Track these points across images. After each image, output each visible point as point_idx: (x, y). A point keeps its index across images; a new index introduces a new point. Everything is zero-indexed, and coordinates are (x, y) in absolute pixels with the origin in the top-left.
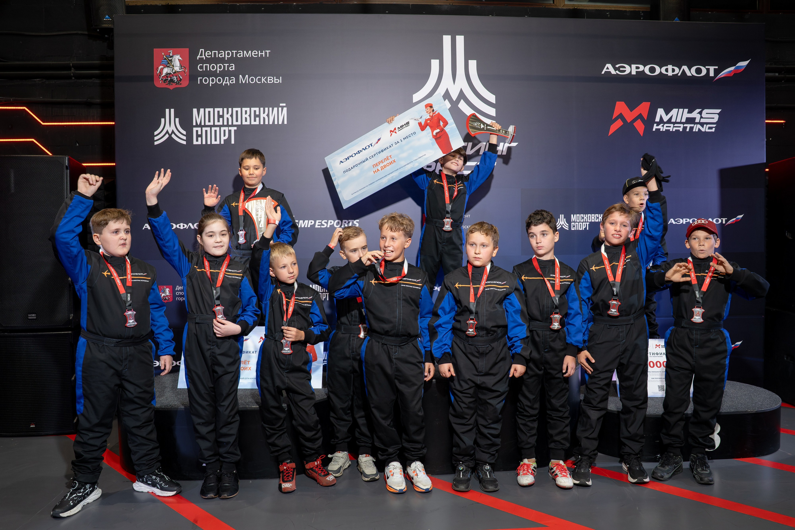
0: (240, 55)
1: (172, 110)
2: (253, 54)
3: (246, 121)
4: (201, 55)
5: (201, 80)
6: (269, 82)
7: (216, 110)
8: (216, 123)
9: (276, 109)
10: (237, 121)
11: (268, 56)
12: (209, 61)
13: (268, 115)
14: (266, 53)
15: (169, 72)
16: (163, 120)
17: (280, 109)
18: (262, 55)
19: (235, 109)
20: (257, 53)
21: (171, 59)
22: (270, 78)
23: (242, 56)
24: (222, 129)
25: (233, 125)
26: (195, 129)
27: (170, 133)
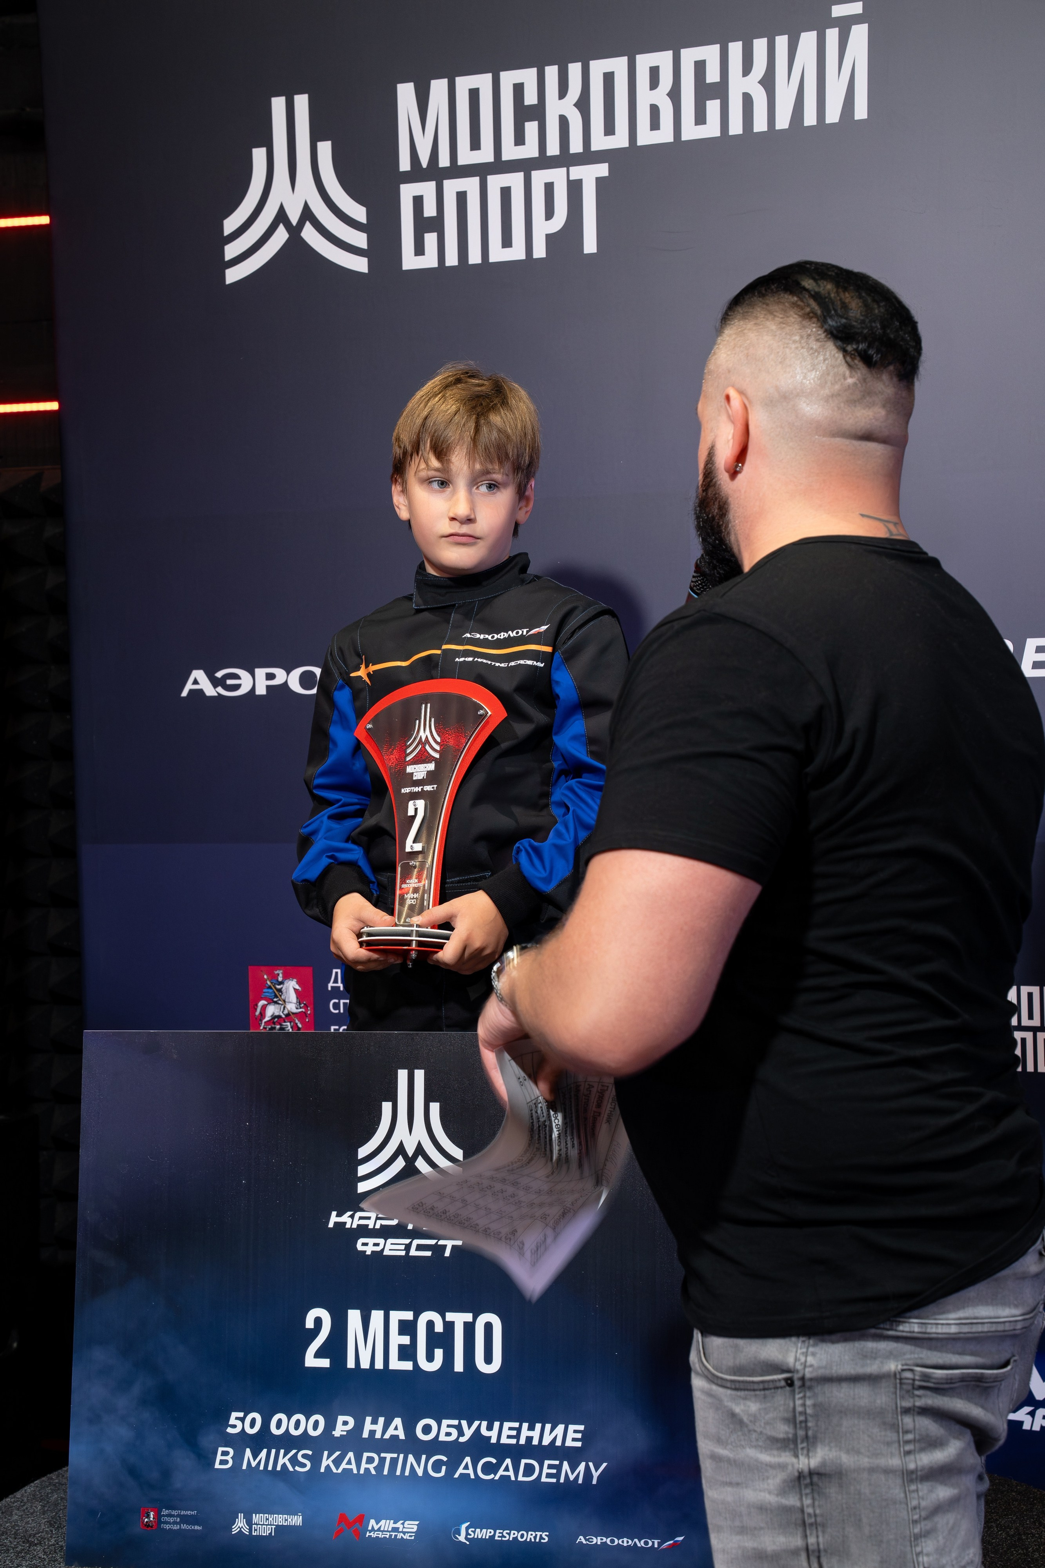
1: (302, 102)
3: (655, 125)
7: (508, 78)
8: (511, 152)
9: (808, 40)
10: (609, 129)
13: (768, 82)
16: (259, 155)
17: (832, 34)
19: (598, 68)
24: (540, 177)
25: (588, 157)
26: (408, 192)
27: (294, 219)
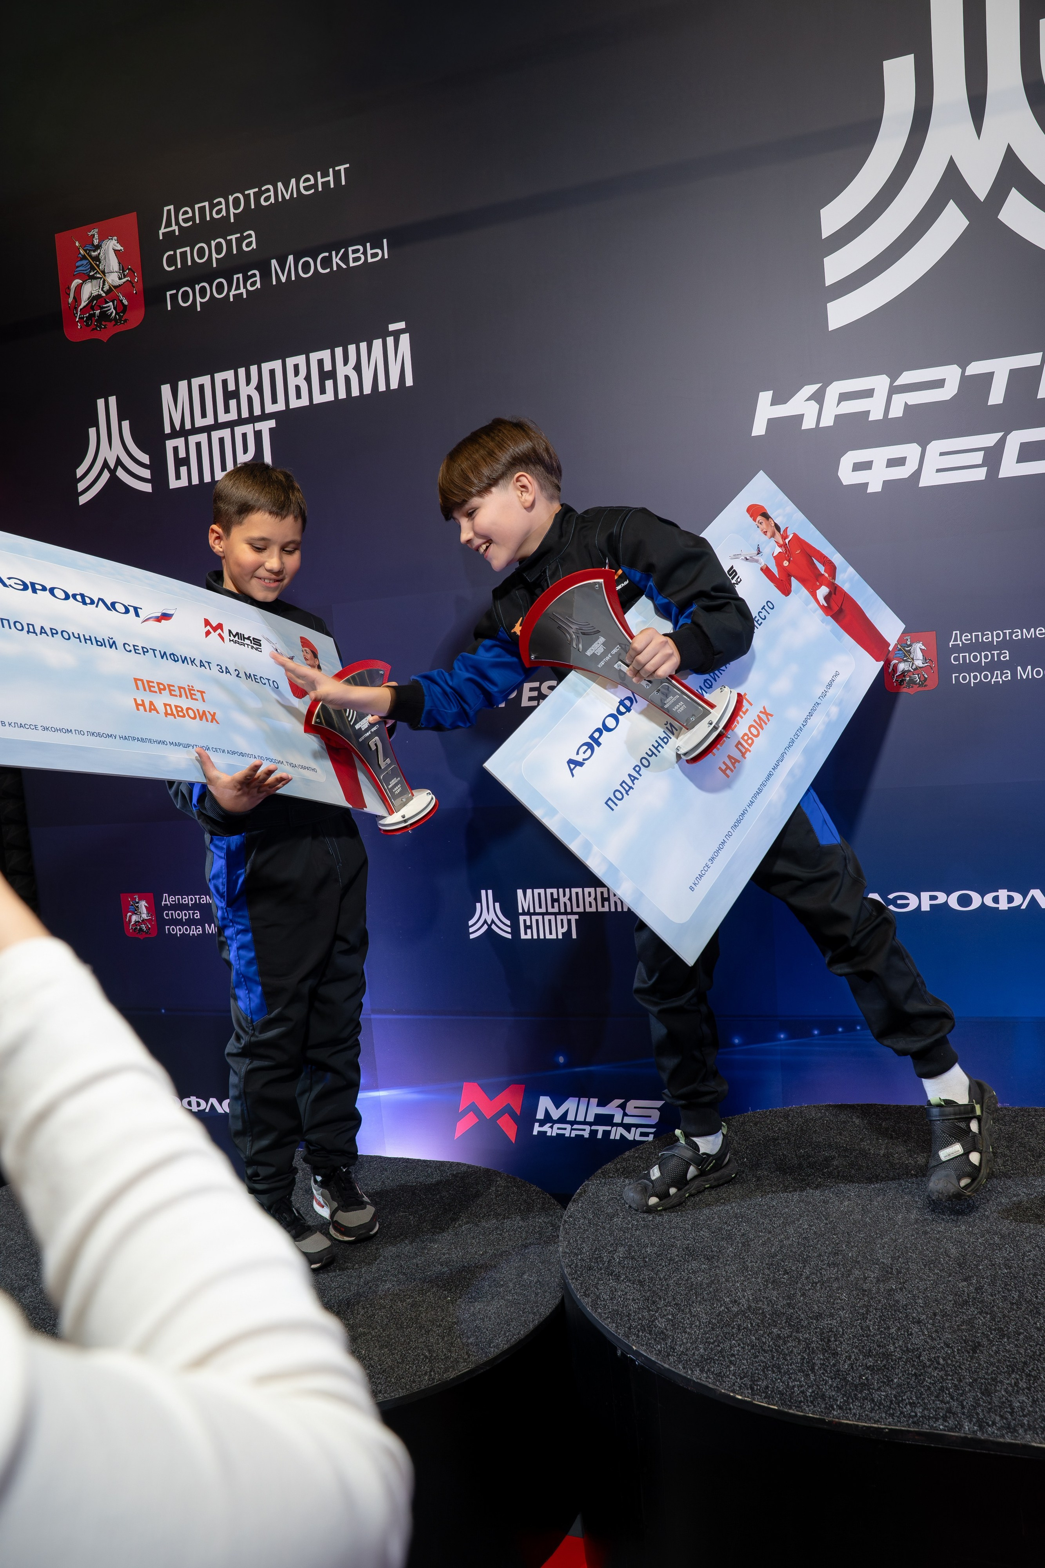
0: (267, 199)
1: (112, 400)
2: (302, 185)
3: (299, 396)
4: (168, 224)
5: (174, 297)
6: (352, 264)
7: (219, 377)
8: (223, 418)
9: (377, 344)
10: (274, 401)
11: (343, 183)
12: (189, 236)
13: (358, 368)
14: (337, 174)
15: (95, 293)
16: (92, 431)
17: (390, 340)
18: (326, 184)
19: (266, 367)
20: (312, 182)
21: (96, 253)
22: (354, 252)
23: (272, 200)
24: (239, 430)
25: (264, 417)
26: (170, 444)
27: (112, 466)
